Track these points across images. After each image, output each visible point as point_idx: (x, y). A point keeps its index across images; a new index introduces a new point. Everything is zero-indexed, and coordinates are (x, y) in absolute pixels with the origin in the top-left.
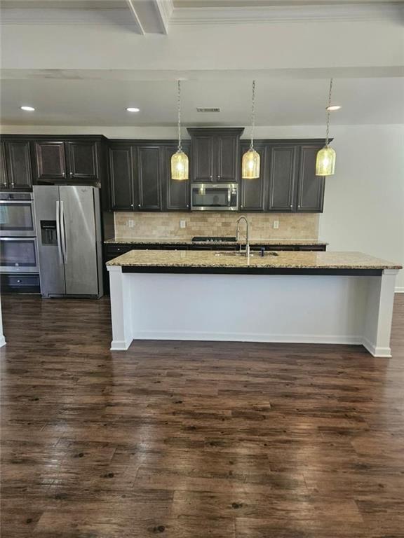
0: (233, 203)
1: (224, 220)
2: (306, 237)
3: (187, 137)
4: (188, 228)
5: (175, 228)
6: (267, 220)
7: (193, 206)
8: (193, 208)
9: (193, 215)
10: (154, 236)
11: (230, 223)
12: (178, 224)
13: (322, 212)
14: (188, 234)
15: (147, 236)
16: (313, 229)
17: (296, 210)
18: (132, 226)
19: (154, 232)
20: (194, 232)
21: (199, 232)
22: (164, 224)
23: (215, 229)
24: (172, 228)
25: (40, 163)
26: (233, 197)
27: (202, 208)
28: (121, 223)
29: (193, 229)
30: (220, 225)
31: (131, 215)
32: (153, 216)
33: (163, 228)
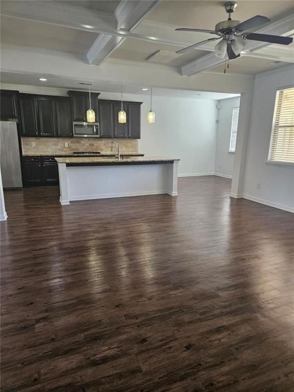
0: (97, 133)
1: (90, 142)
2: (132, 151)
3: (67, 95)
4: (69, 147)
5: (62, 147)
7: (75, 134)
8: (74, 135)
9: (72, 140)
10: (49, 152)
11: (93, 144)
12: (63, 145)
13: (139, 138)
14: (70, 150)
15: (44, 152)
16: (135, 147)
17: (128, 138)
18: (34, 146)
19: (49, 150)
20: (74, 149)
21: (76, 149)
22: (54, 145)
23: (85, 147)
24: (59, 147)
26: (97, 130)
28: (26, 144)
29: (72, 147)
30: (88, 145)
31: (33, 139)
32: (47, 140)
33: (54, 147)
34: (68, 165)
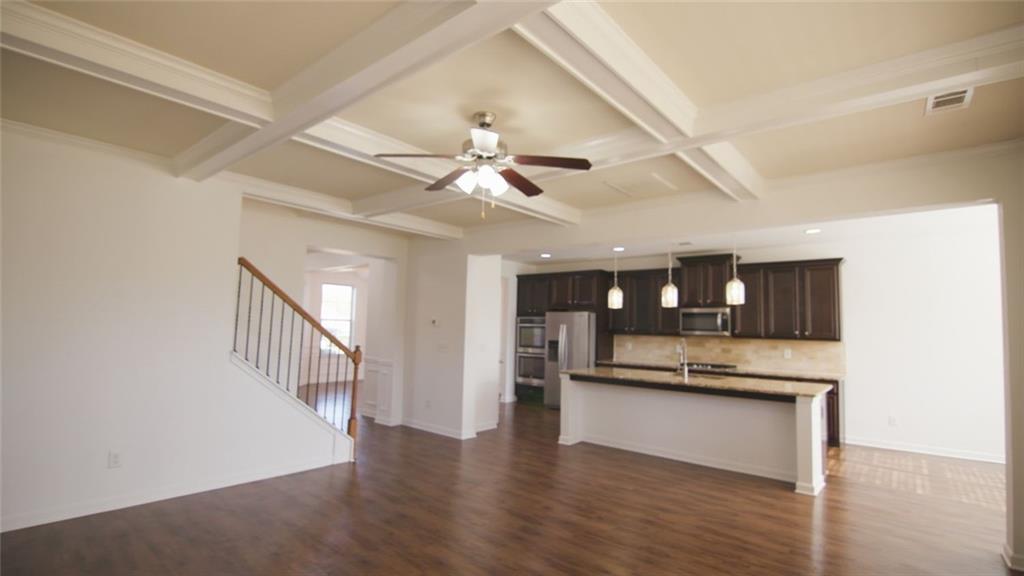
0: (724, 328)
1: (724, 346)
3: (678, 264)
5: (671, 352)
6: (775, 348)
7: (684, 329)
8: (682, 332)
12: (673, 348)
15: (642, 359)
17: (803, 337)
18: (630, 348)
23: (713, 354)
24: (666, 352)
25: (555, 295)
26: (724, 322)
27: (697, 333)
30: (719, 350)
31: (629, 337)
32: (648, 340)
33: (658, 352)
34: (574, 377)
